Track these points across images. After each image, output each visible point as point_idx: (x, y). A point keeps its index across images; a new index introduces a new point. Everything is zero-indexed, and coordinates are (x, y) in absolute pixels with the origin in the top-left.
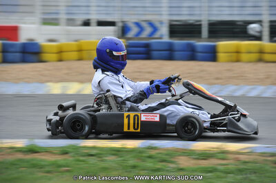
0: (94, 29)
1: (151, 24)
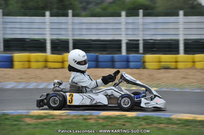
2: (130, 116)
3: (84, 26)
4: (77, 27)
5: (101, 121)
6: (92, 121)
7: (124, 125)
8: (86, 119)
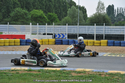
0: (46, 36)
1: (63, 34)
2: (122, 73)
3: (109, 29)
4: (107, 30)
5: (107, 76)
6: (103, 76)
7: (118, 79)
8: (100, 75)
